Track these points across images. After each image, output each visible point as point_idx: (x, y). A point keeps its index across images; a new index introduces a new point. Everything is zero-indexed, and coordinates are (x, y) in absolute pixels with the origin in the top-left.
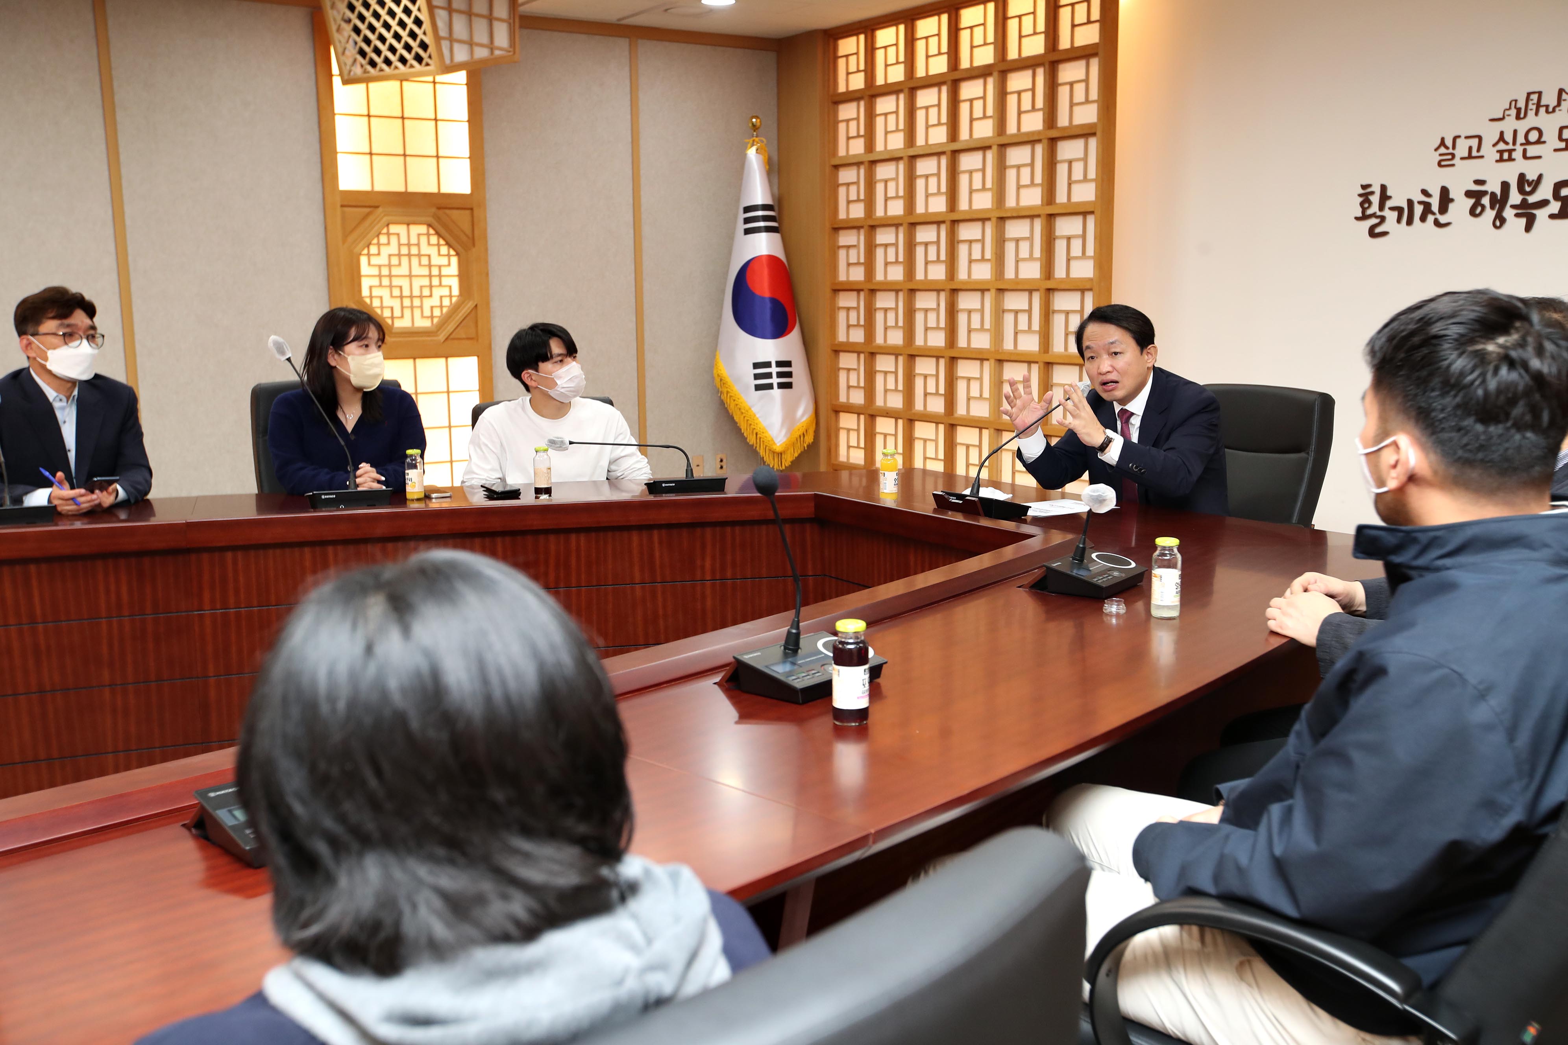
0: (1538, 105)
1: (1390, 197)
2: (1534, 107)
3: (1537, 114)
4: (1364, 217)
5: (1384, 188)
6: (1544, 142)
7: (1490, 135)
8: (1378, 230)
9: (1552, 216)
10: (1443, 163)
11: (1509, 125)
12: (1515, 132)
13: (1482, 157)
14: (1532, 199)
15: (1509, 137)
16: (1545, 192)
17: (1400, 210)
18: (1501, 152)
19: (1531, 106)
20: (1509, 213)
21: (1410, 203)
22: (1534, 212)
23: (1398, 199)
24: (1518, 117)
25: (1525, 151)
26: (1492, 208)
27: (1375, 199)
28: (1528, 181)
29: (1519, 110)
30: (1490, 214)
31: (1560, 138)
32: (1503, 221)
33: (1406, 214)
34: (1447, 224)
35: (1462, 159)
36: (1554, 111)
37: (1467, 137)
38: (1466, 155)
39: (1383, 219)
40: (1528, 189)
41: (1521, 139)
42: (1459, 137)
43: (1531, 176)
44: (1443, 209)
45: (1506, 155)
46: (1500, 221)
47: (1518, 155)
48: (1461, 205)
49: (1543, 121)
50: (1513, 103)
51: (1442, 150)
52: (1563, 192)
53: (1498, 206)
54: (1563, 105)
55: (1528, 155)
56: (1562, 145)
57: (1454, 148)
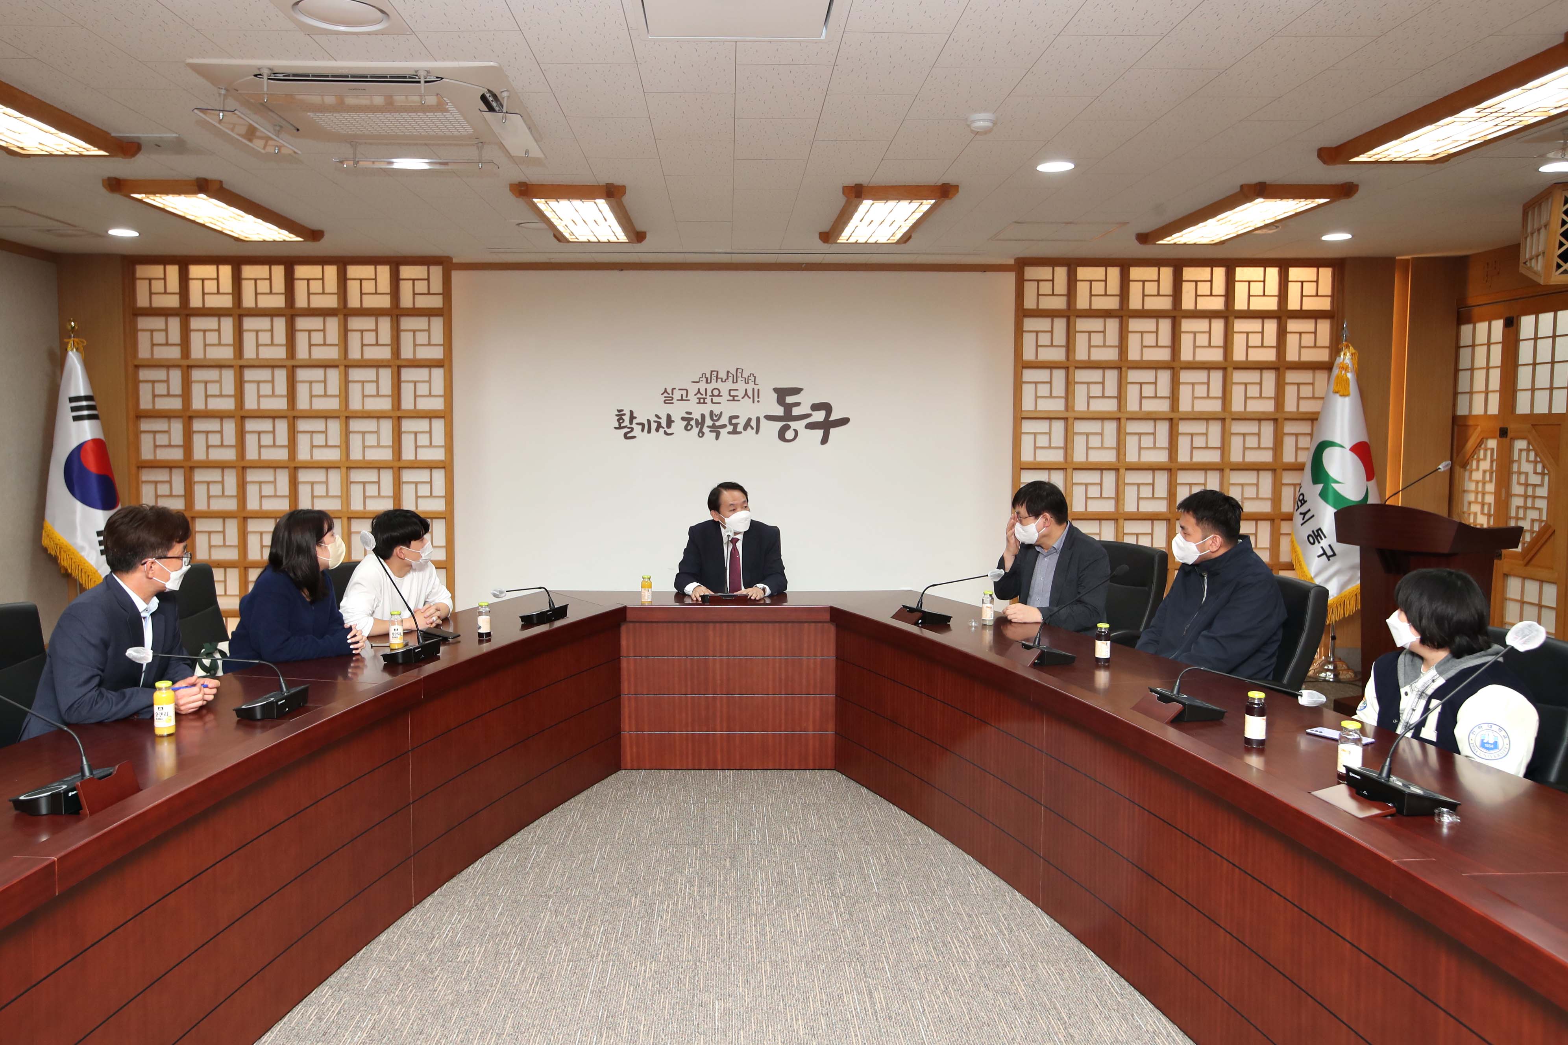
0: (717, 378)
1: (636, 418)
2: (715, 378)
3: (717, 382)
4: (620, 428)
5: (632, 412)
6: (721, 396)
7: (693, 390)
8: (629, 435)
9: (729, 433)
10: (667, 402)
11: (703, 386)
12: (706, 389)
13: (689, 400)
14: (717, 424)
15: (703, 391)
16: (724, 420)
17: (643, 425)
18: (699, 399)
19: (713, 378)
20: (706, 430)
21: (649, 421)
22: (719, 430)
23: (641, 418)
24: (707, 382)
25: (712, 399)
26: (697, 427)
27: (627, 418)
28: (715, 414)
29: (707, 379)
30: (696, 430)
31: (730, 395)
32: (703, 434)
33: (646, 427)
34: (672, 434)
35: (678, 400)
36: (725, 381)
37: (680, 389)
38: (680, 399)
39: (632, 429)
40: (715, 418)
41: (709, 393)
42: (675, 389)
43: (716, 412)
44: (669, 426)
45: (702, 401)
46: (701, 434)
47: (708, 400)
48: (678, 426)
49: (719, 385)
50: (704, 375)
51: (666, 395)
52: (734, 421)
53: (700, 426)
54: (731, 379)
55: (714, 401)
56: (731, 398)
57: (672, 394)
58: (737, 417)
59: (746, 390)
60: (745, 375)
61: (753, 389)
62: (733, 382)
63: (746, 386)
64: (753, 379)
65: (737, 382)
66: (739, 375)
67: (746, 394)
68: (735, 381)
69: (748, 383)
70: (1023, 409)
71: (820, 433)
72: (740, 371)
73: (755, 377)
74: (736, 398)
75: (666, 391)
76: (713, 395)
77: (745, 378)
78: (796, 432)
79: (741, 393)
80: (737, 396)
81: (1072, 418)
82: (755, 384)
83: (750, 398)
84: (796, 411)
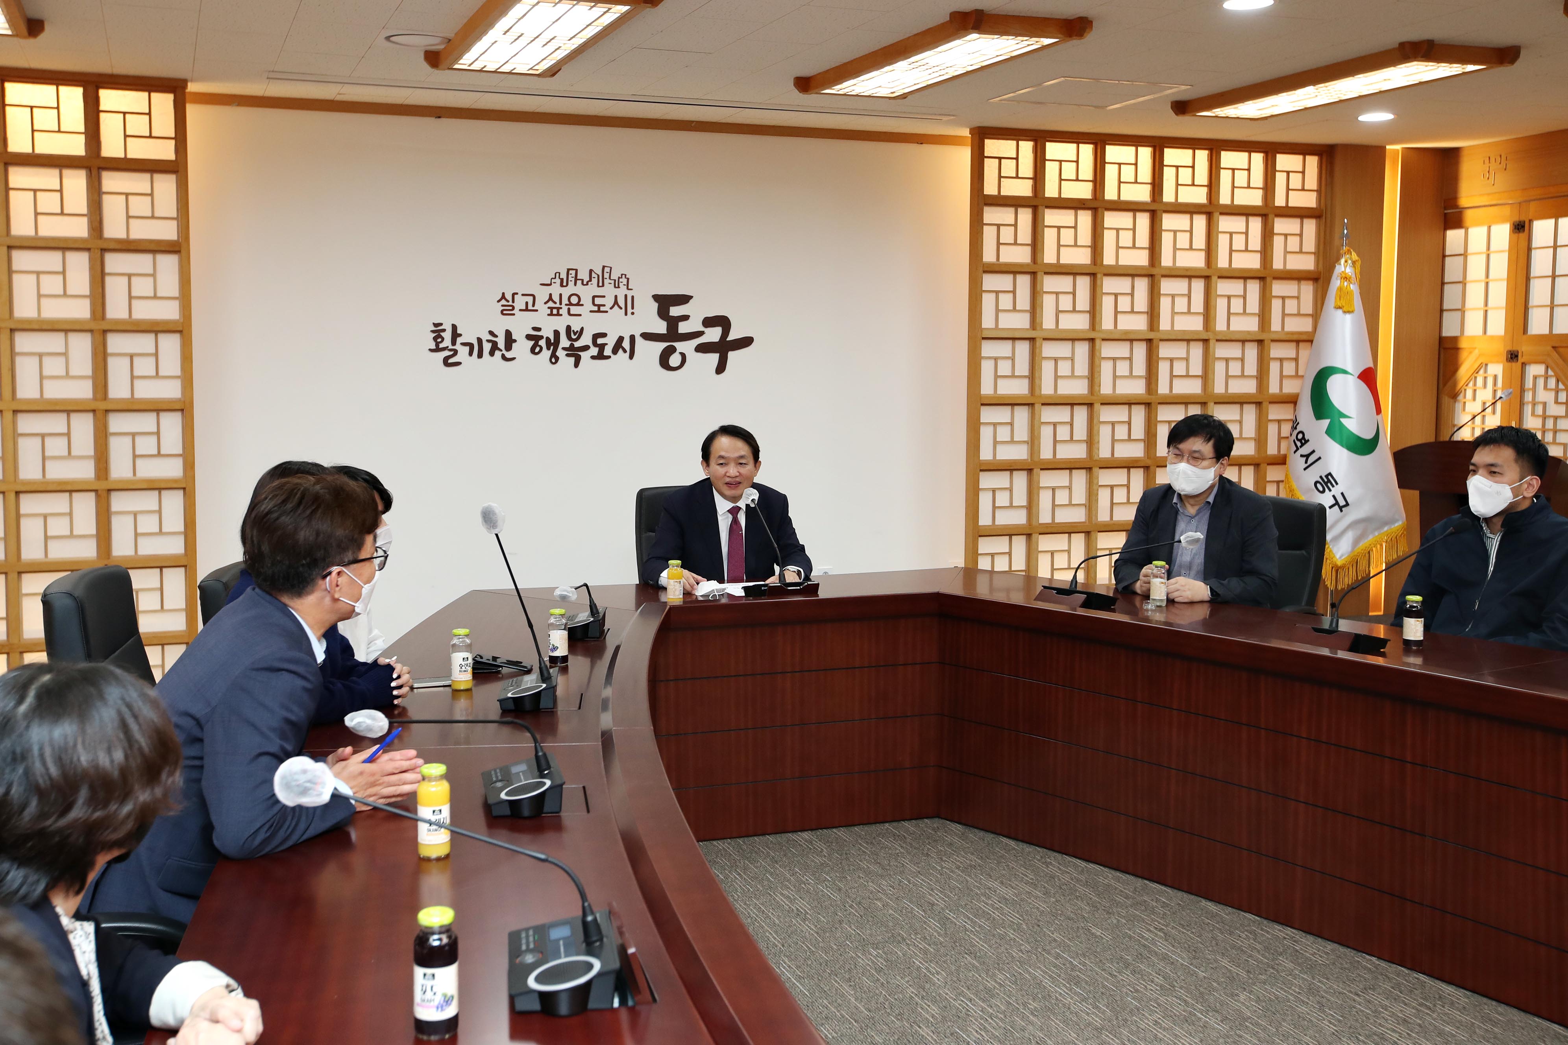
0: (576, 279)
1: (460, 335)
2: (573, 279)
3: (575, 284)
4: (437, 349)
5: (454, 327)
6: (582, 305)
7: (542, 295)
8: (450, 361)
9: (593, 357)
10: (505, 312)
11: (556, 290)
12: (561, 295)
13: (537, 311)
14: (577, 344)
15: (556, 298)
16: (586, 340)
17: (471, 346)
18: (551, 309)
19: (570, 279)
20: (560, 353)
21: (480, 341)
22: (579, 353)
23: (468, 335)
24: (562, 285)
25: (569, 310)
26: (548, 349)
27: (447, 336)
28: (573, 331)
29: (562, 280)
30: (546, 354)
31: (594, 304)
32: (557, 359)
33: (476, 349)
34: (514, 359)
35: (521, 310)
36: (587, 284)
37: (523, 295)
38: (524, 308)
39: (456, 352)
40: (574, 337)
41: (565, 301)
42: (517, 294)
43: (576, 328)
44: (508, 348)
45: (555, 312)
46: (554, 359)
47: (564, 311)
48: (522, 347)
49: (579, 289)
50: (557, 274)
51: (503, 302)
52: (600, 341)
53: (552, 347)
54: (595, 281)
55: (571, 313)
56: (596, 308)
57: (513, 302)
58: (604, 335)
59: (616, 297)
60: (615, 276)
61: (626, 296)
62: (598, 286)
63: (617, 292)
64: (624, 280)
65: (603, 286)
66: (606, 275)
67: (616, 302)
68: (601, 284)
69: (619, 287)
70: (983, 326)
71: (714, 358)
72: (607, 270)
73: (628, 279)
74: (602, 309)
75: (503, 297)
76: (571, 304)
77: (615, 280)
78: (683, 356)
79: (609, 301)
80: (604, 305)
81: (1040, 338)
82: (628, 289)
83: (621, 308)
84: (683, 328)
